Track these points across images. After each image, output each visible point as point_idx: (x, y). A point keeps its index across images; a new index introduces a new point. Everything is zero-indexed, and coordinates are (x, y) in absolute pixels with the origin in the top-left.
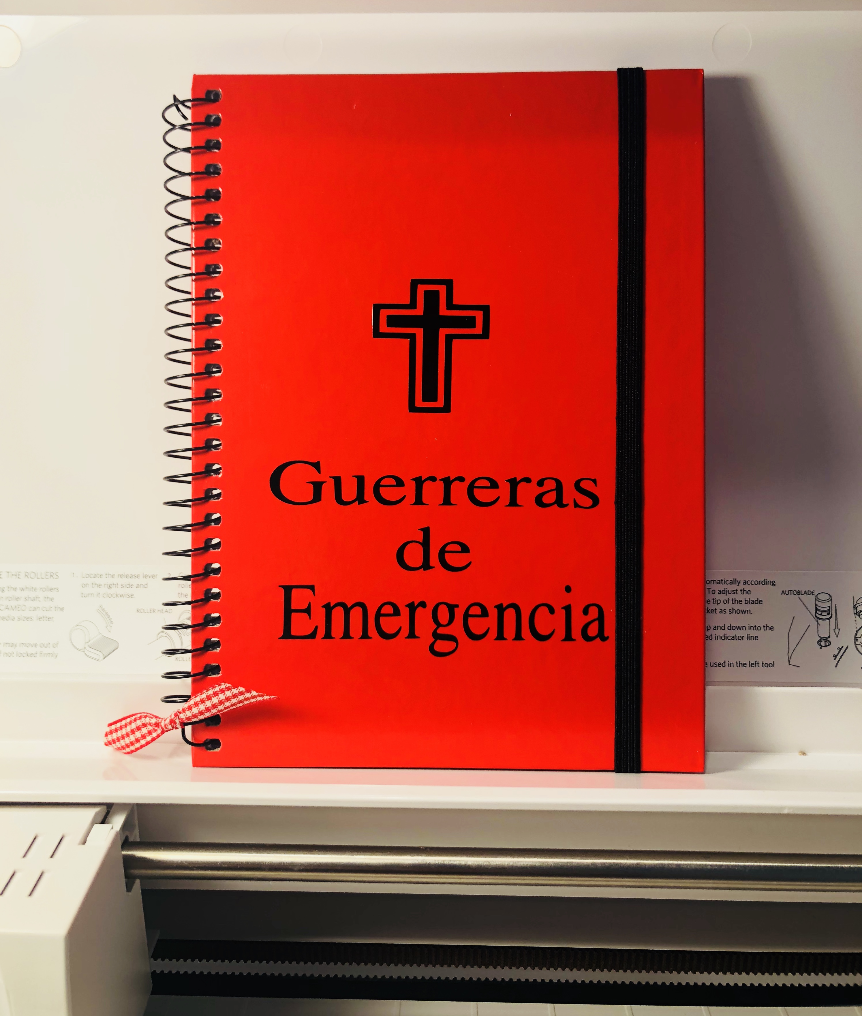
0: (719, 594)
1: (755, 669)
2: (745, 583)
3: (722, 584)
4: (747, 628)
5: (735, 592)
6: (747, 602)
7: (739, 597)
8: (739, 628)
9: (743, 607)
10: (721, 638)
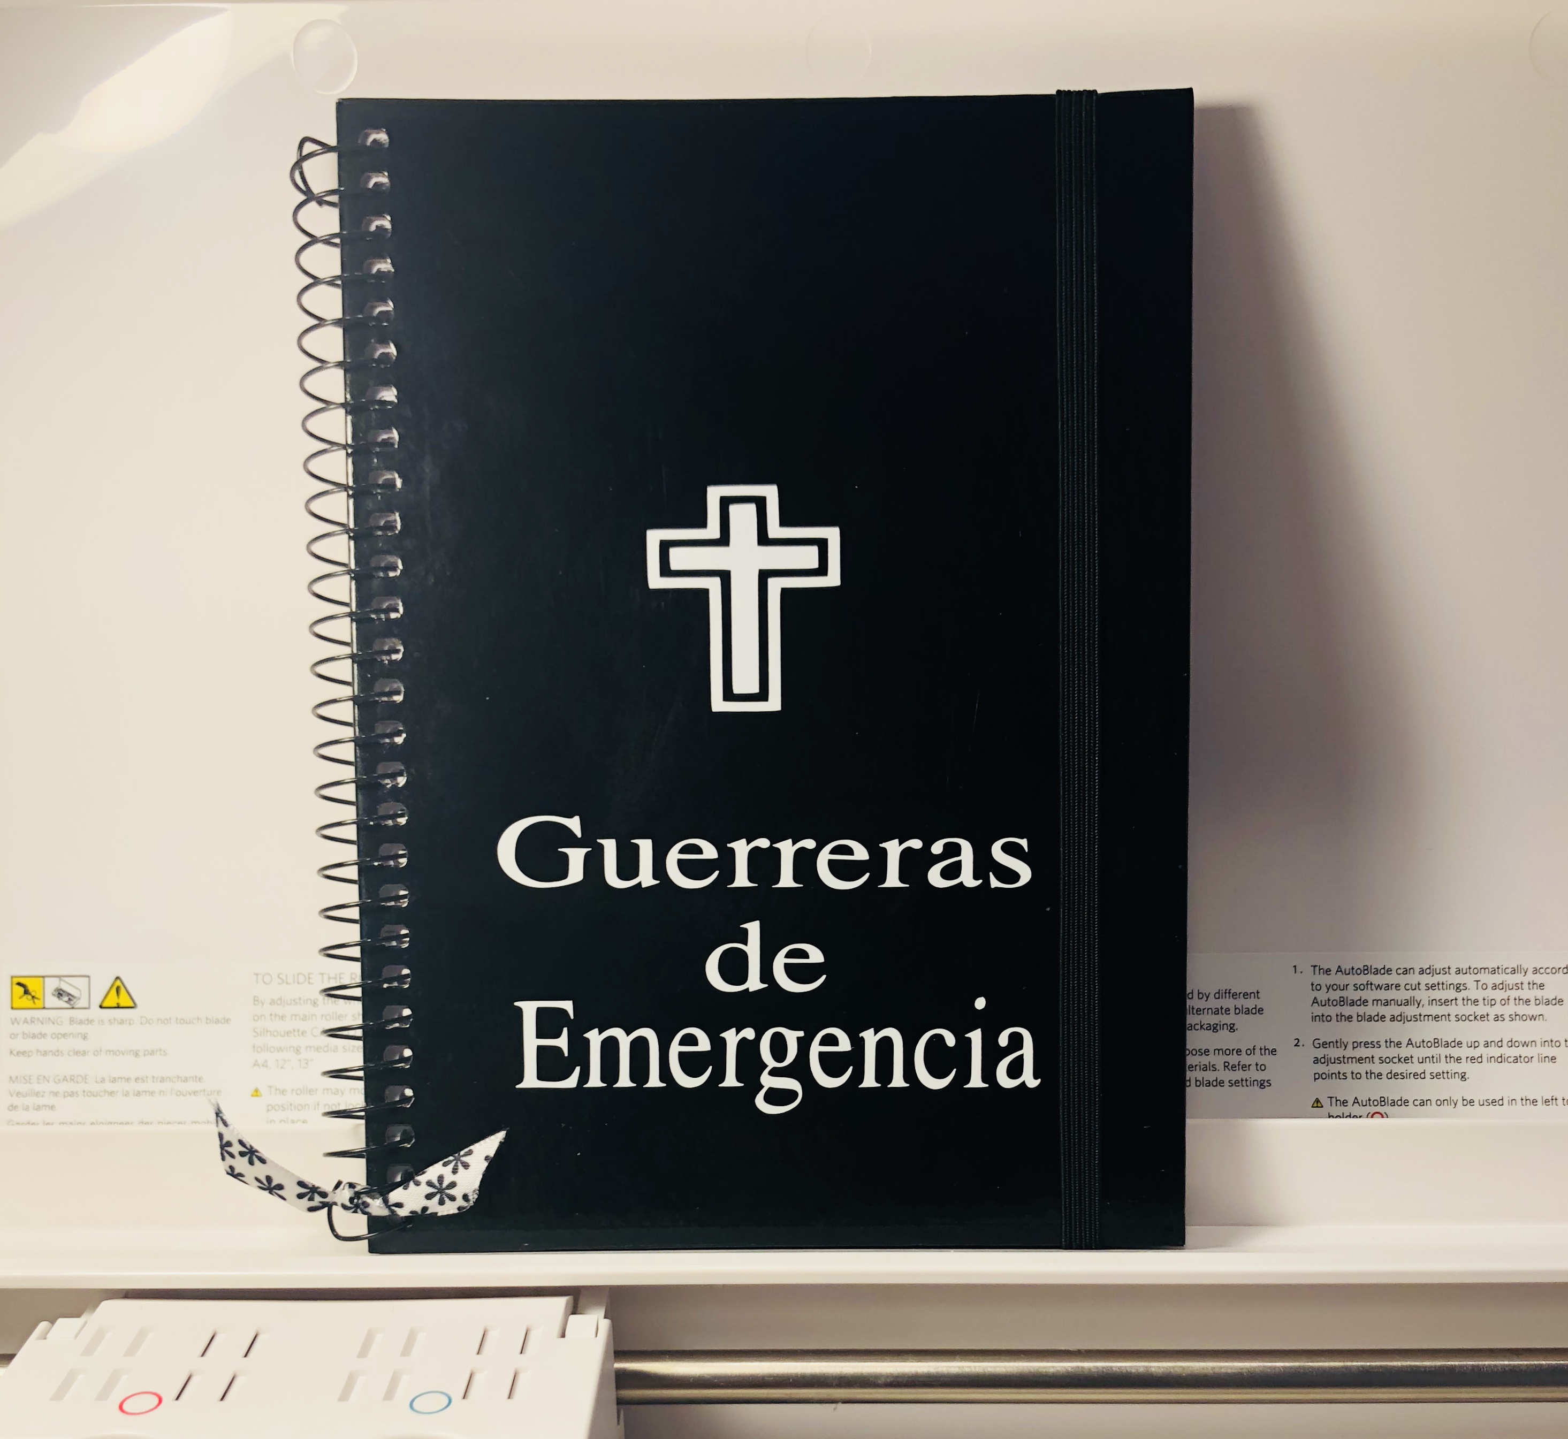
0: (1492, 989)
1: (1552, 1108)
2: (1536, 971)
3: (1499, 974)
4: (1539, 1044)
5: (1518, 986)
6: (1538, 1002)
7: (1525, 994)
8: (1525, 1044)
9: (1532, 1010)
10: (1496, 1060)
